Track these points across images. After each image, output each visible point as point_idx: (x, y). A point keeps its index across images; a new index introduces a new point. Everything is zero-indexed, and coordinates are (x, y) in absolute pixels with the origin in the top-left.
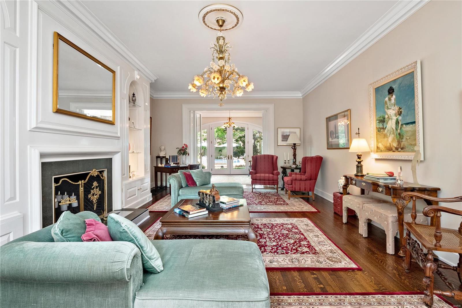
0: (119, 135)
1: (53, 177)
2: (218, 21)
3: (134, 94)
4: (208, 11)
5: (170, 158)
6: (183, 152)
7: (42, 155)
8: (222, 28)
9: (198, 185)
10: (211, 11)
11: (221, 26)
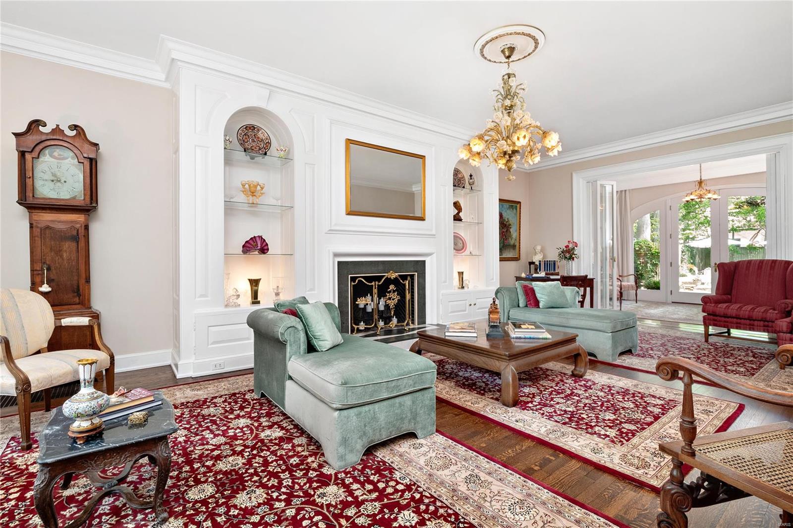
0: (434, 232)
1: (350, 276)
2: (503, 51)
3: (471, 176)
4: (483, 44)
5: (540, 264)
6: (568, 255)
7: (336, 255)
8: (511, 60)
9: (541, 307)
10: (487, 43)
11: (508, 57)
